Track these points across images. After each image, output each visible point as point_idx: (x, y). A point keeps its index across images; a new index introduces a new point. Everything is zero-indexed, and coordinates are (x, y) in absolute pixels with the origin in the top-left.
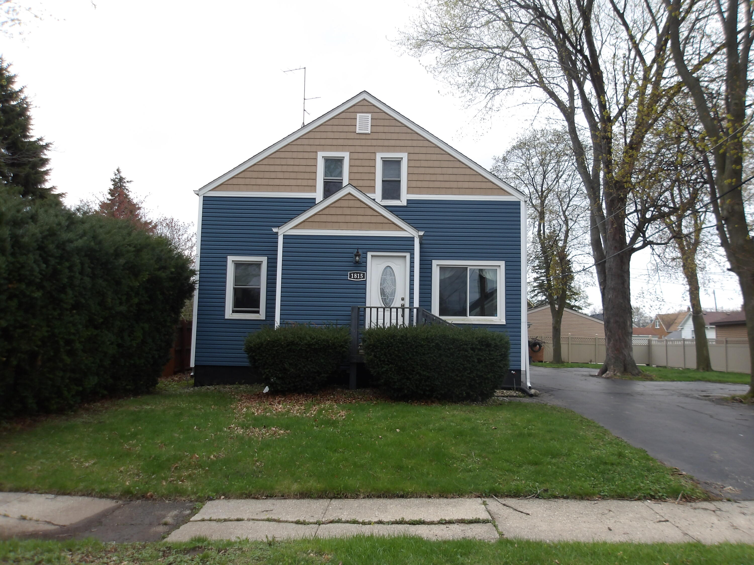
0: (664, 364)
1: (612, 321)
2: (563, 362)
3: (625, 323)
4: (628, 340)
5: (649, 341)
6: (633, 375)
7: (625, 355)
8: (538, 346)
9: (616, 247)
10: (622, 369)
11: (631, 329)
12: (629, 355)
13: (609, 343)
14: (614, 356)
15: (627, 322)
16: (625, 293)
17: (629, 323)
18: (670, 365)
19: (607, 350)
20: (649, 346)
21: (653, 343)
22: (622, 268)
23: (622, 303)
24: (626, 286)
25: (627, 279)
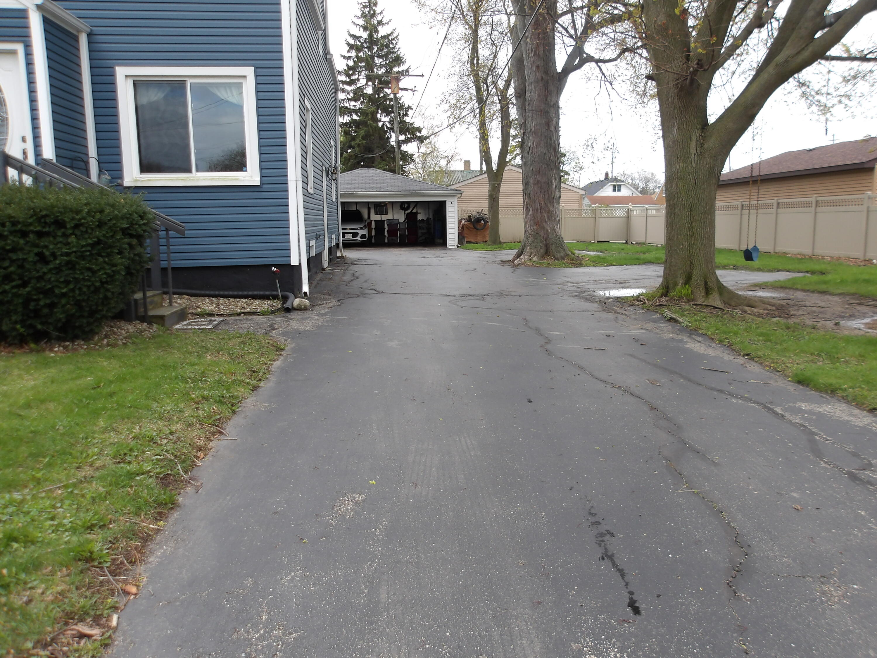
0: (642, 240)
1: (531, 181)
2: (500, 243)
3: (549, 184)
4: (552, 209)
5: (628, 211)
6: (557, 259)
7: (547, 231)
8: (482, 222)
9: (538, 67)
10: (543, 251)
11: (558, 193)
12: (554, 230)
13: (527, 215)
14: (533, 233)
15: (551, 182)
16: (551, 139)
17: (554, 184)
18: (649, 241)
19: (525, 223)
20: (628, 217)
21: (633, 213)
22: (546, 100)
23: (545, 154)
24: (552, 128)
25: (553, 115)
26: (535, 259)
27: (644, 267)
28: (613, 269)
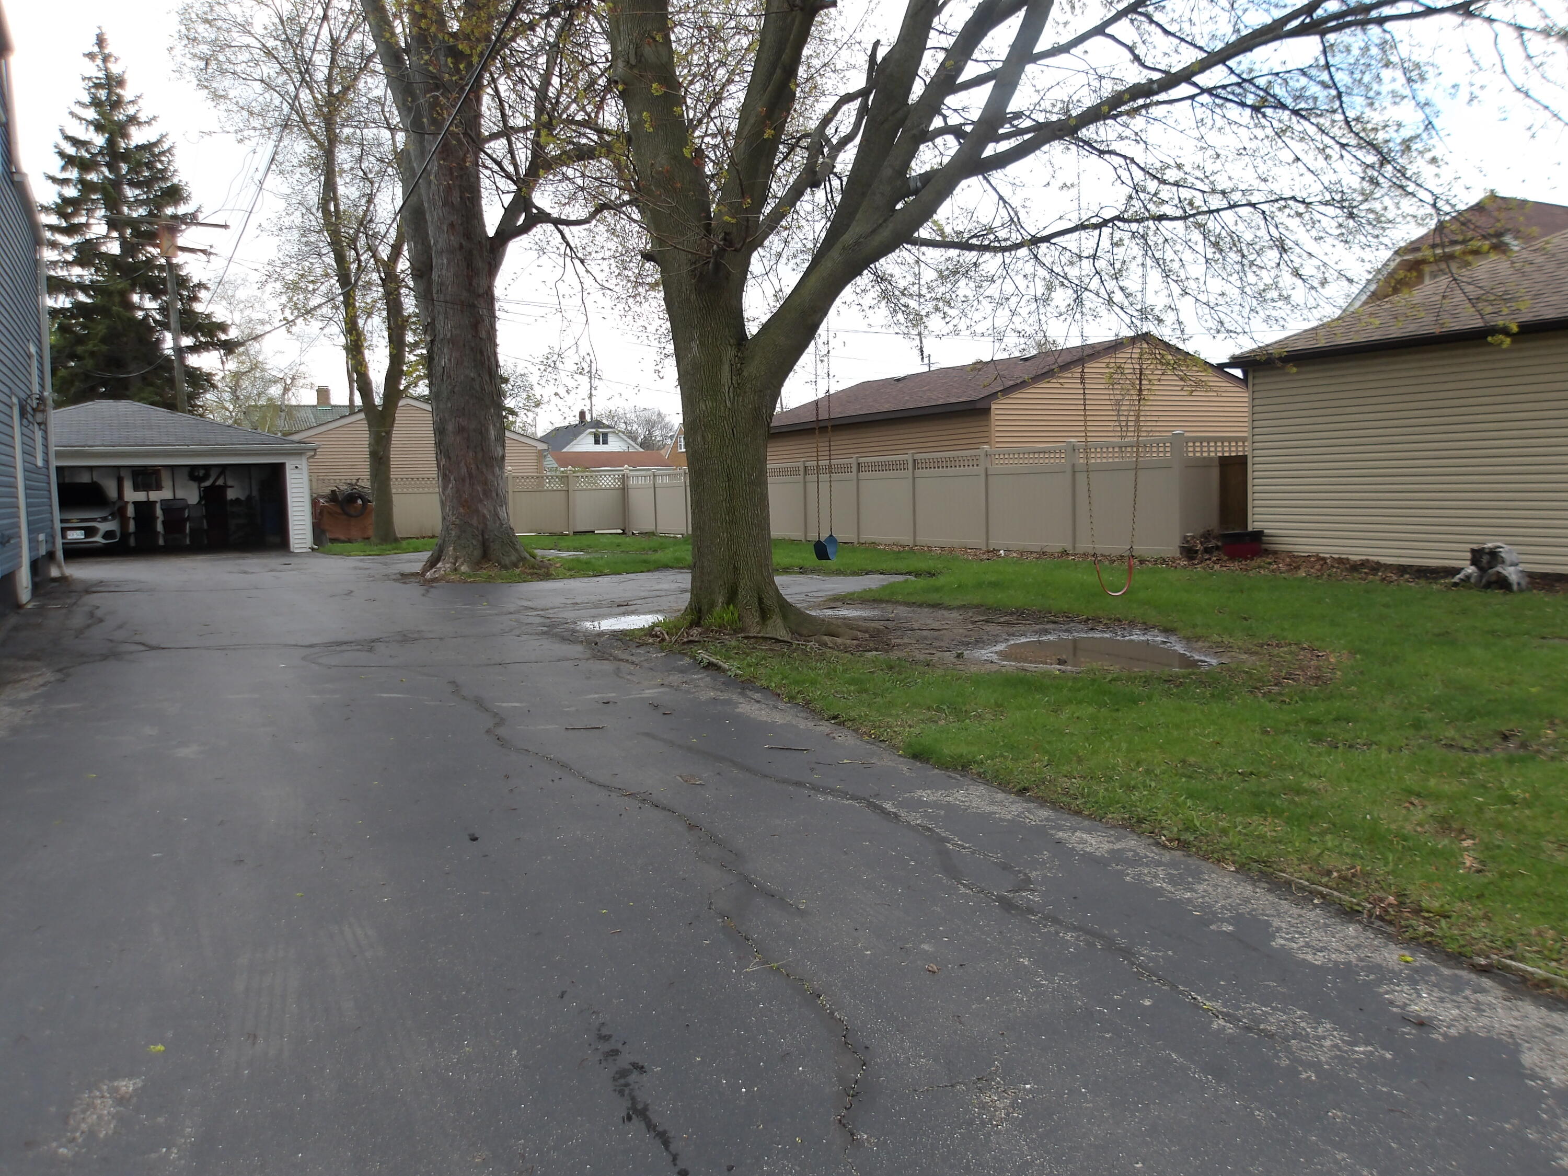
0: (650, 528)
1: (450, 427)
2: (396, 540)
3: (482, 433)
4: (490, 477)
5: (624, 478)
6: (506, 567)
7: (484, 516)
8: (360, 502)
9: (452, 225)
10: (477, 553)
11: (499, 449)
12: (497, 515)
13: (445, 488)
14: (458, 522)
15: (487, 430)
16: (482, 353)
17: (492, 433)
18: (661, 529)
19: (443, 504)
21: (632, 482)
22: (470, 284)
23: (473, 379)
24: (483, 334)
25: (483, 312)
26: (464, 568)
27: (657, 575)
28: (605, 582)
